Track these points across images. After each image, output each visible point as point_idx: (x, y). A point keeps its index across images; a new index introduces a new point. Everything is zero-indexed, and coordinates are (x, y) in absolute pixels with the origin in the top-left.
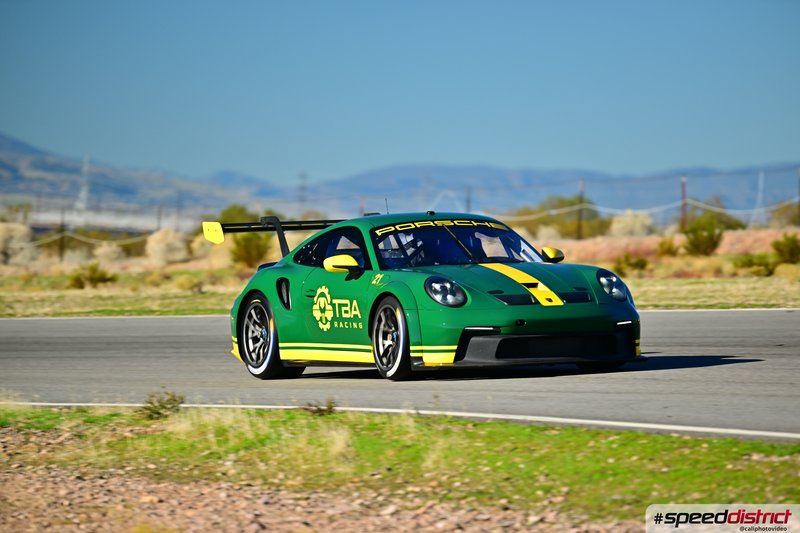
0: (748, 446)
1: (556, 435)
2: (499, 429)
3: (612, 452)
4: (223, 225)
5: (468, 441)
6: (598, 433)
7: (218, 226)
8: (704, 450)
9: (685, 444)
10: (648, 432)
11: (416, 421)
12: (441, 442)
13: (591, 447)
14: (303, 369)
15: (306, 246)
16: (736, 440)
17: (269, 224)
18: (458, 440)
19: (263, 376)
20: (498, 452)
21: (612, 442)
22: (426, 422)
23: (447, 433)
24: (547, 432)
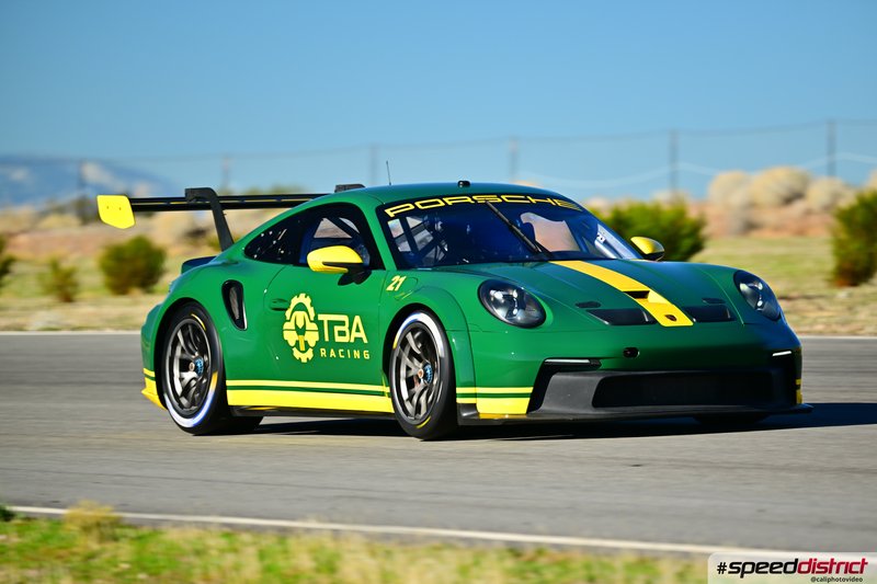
4: (131, 201)
7: (125, 202)
14: (261, 419)
15: (266, 232)
17: (198, 199)
19: (196, 431)
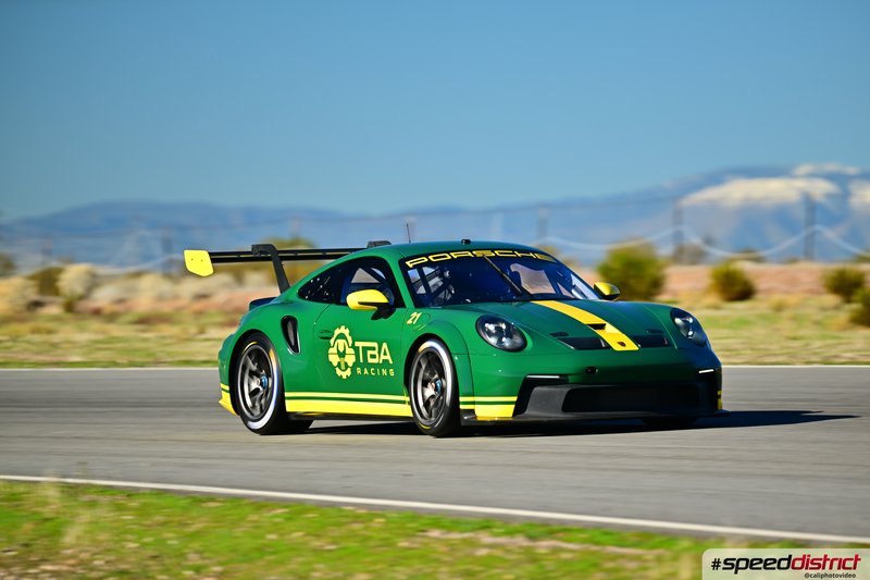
0: (426, 522)
1: (216, 508)
2: (154, 500)
3: (276, 528)
5: (117, 513)
6: (261, 505)
8: (379, 526)
9: (357, 519)
10: (321, 505)
11: (63, 492)
12: (86, 515)
13: (253, 521)
16: (416, 514)
18: (105, 513)
20: (149, 526)
21: (276, 516)
22: (72, 491)
23: (92, 504)
24: (204, 505)
